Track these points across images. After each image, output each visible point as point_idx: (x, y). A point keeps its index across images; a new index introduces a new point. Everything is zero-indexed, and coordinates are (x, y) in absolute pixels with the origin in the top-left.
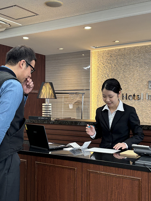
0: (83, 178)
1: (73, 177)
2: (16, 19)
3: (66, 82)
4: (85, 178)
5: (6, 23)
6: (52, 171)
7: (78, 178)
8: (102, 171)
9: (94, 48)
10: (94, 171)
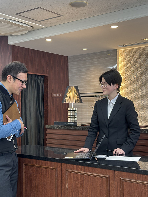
0: (116, 186)
1: (106, 185)
2: (39, 21)
3: (91, 84)
4: (118, 187)
5: (29, 25)
6: (84, 179)
7: (110, 186)
8: (136, 180)
9: (121, 47)
10: (128, 180)
